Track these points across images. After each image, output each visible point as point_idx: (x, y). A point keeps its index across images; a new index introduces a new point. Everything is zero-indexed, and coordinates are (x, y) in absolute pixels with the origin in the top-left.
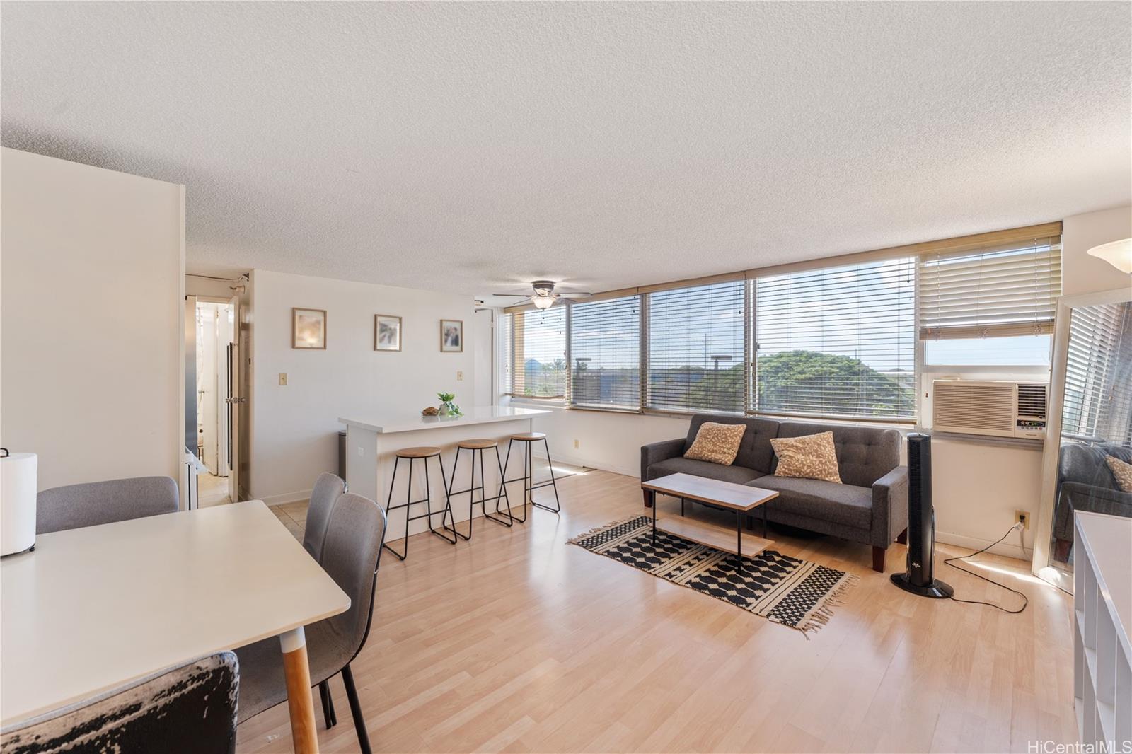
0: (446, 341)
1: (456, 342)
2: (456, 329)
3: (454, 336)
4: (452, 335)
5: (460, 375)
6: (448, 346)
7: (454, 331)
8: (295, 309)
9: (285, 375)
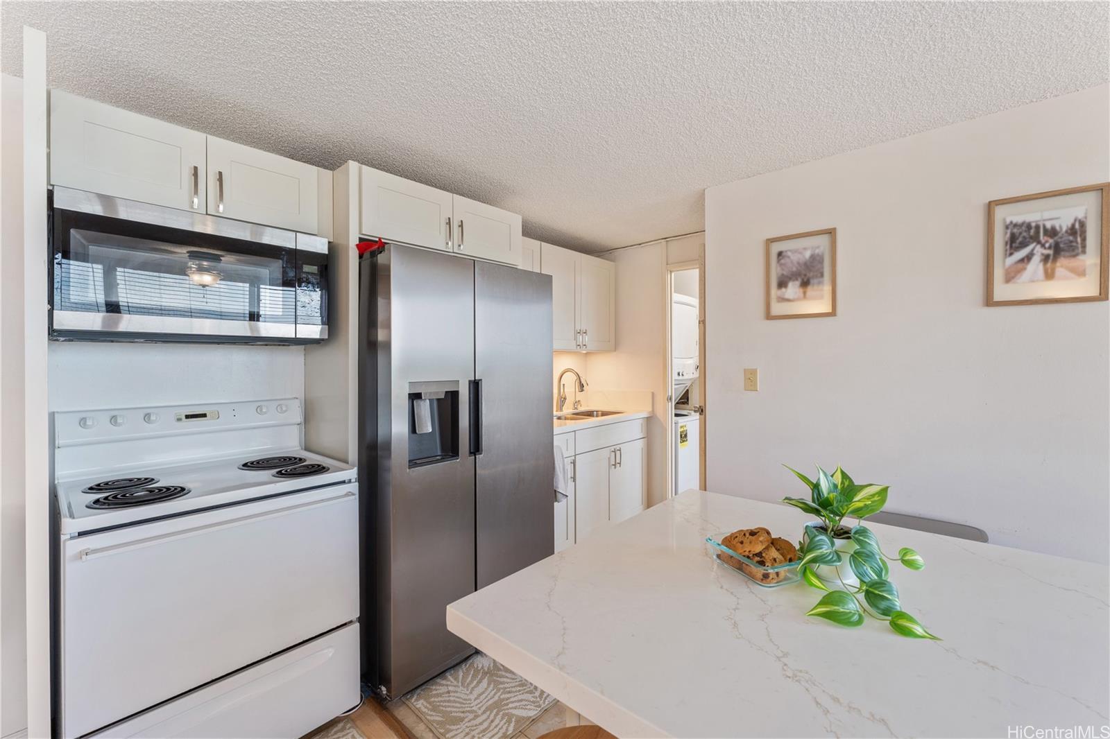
8: (770, 241)
9: (754, 372)
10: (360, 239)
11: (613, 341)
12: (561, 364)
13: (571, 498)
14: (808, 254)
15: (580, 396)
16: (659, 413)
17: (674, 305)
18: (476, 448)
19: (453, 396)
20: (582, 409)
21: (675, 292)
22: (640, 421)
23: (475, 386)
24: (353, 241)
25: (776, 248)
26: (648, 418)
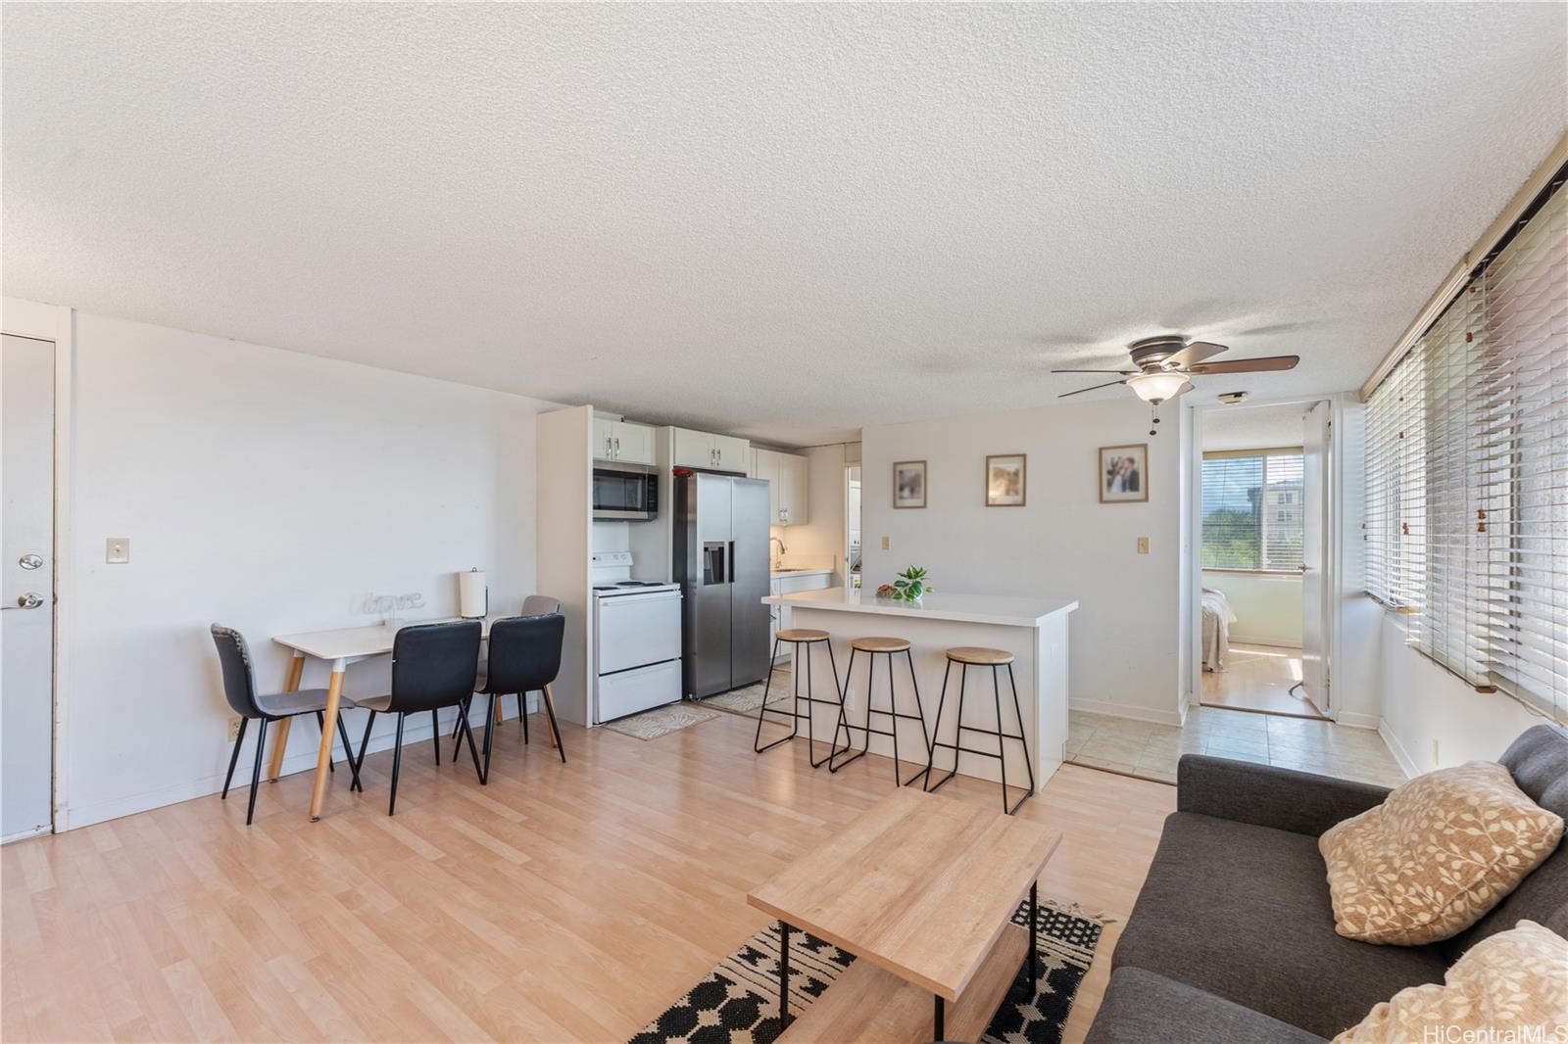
0: (1110, 484)
1: (1132, 483)
2: (1131, 461)
3: (1129, 472)
4: (1122, 472)
5: (1143, 545)
6: (1116, 491)
7: (1127, 464)
8: (895, 464)
9: (887, 539)
10: (675, 467)
11: (806, 515)
12: (773, 533)
13: (777, 621)
14: (913, 474)
15: (781, 558)
16: (839, 570)
17: (850, 490)
18: (731, 579)
19: (721, 549)
20: (781, 568)
21: (852, 479)
22: (825, 576)
23: (731, 544)
24: (671, 468)
25: (899, 468)
26: (831, 574)
